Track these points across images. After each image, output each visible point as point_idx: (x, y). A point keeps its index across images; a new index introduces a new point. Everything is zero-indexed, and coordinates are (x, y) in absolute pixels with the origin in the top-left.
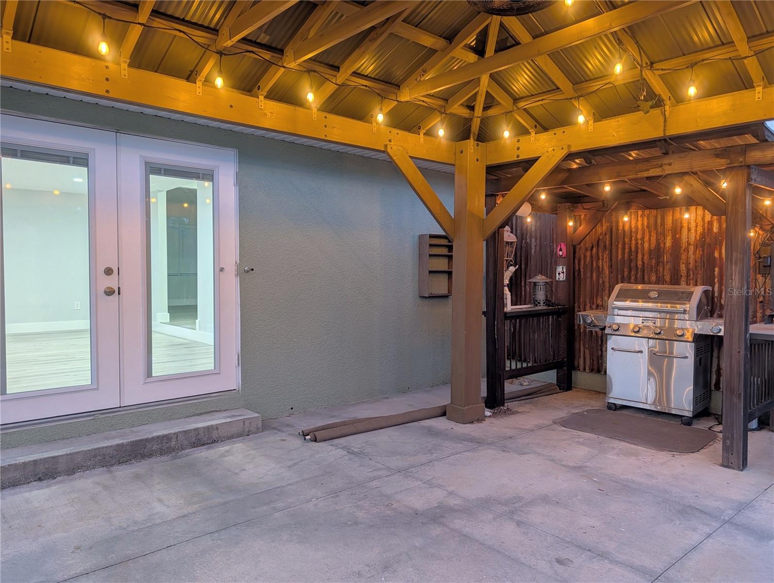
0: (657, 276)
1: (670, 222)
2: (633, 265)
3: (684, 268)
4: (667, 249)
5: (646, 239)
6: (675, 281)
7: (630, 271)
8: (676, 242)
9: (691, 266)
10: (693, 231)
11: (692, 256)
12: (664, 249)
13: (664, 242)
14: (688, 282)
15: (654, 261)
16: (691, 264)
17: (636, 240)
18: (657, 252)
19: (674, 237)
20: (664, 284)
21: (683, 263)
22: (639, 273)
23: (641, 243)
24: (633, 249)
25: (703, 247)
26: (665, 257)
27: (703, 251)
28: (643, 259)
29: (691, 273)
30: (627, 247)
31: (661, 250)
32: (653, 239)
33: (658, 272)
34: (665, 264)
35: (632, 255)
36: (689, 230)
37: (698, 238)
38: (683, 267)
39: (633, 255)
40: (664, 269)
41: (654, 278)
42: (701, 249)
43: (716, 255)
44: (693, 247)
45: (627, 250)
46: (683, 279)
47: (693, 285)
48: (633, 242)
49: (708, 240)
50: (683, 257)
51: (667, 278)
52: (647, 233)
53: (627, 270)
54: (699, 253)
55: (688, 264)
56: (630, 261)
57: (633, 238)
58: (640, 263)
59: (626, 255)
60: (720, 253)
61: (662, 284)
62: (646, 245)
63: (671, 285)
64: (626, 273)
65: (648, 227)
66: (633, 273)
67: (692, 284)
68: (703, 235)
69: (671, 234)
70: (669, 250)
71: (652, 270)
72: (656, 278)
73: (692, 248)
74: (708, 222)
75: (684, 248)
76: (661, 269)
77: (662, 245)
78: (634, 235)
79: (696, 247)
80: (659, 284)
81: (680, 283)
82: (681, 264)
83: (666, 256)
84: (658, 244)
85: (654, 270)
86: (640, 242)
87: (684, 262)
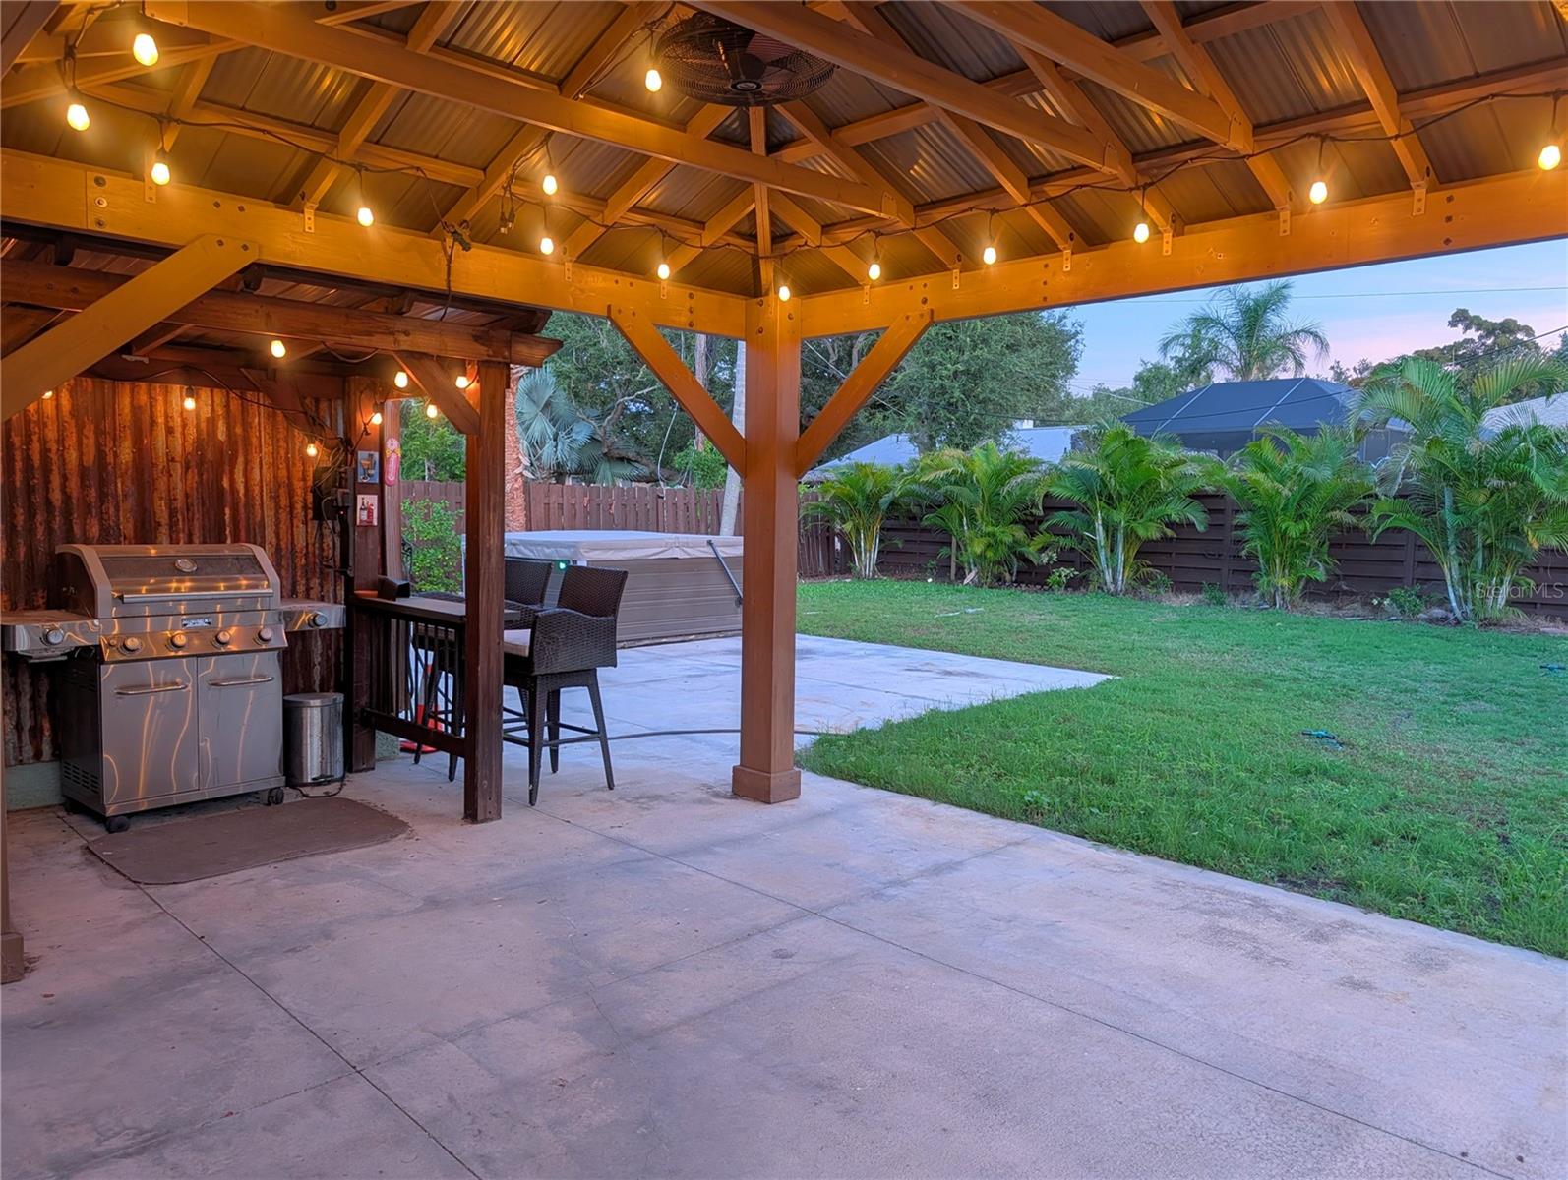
0: (101, 525)
1: (127, 410)
2: (38, 499)
3: (164, 508)
4: (123, 467)
5: (71, 441)
6: (145, 533)
7: (31, 515)
8: (142, 453)
9: (179, 504)
10: (178, 434)
11: (181, 483)
12: (114, 468)
13: (115, 452)
14: (174, 536)
15: (93, 493)
16: (179, 501)
17: (44, 442)
18: (100, 473)
19: (137, 442)
20: (120, 543)
21: (161, 498)
22: (58, 519)
23: (58, 450)
24: (37, 461)
25: (200, 464)
26: (119, 485)
27: (200, 475)
28: (63, 487)
29: (180, 517)
30: (18, 456)
31: (110, 467)
32: (90, 441)
33: (106, 517)
34: (121, 497)
35: (34, 477)
36: (170, 431)
37: (189, 449)
38: (161, 506)
39: (37, 476)
40: (117, 510)
41: (95, 530)
42: (196, 471)
43: (226, 483)
44: (179, 465)
45: (18, 465)
46: (164, 530)
47: (185, 543)
48: (36, 447)
49: (209, 456)
50: (162, 484)
51: (128, 527)
52: (72, 429)
53: (21, 511)
54: (193, 477)
55: (171, 500)
56: (29, 490)
57: (35, 438)
58: (56, 496)
59: (18, 477)
60: (232, 481)
61: (116, 543)
62: (72, 456)
63: (135, 543)
64: (20, 520)
65: (74, 413)
66: (39, 518)
67: (182, 542)
68: (199, 443)
69: (129, 437)
70: (127, 470)
71: (90, 512)
72: (100, 530)
73: (178, 469)
74: (208, 419)
75: (161, 467)
76: (112, 511)
77: (110, 459)
78: (37, 429)
79: (187, 468)
80: (110, 543)
81: (156, 537)
82: (156, 499)
83: (123, 483)
84: (101, 455)
85: (94, 511)
86: (54, 447)
87: (164, 495)
